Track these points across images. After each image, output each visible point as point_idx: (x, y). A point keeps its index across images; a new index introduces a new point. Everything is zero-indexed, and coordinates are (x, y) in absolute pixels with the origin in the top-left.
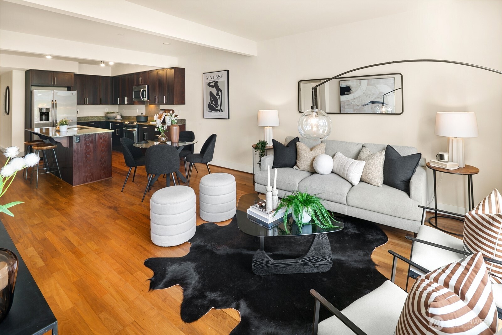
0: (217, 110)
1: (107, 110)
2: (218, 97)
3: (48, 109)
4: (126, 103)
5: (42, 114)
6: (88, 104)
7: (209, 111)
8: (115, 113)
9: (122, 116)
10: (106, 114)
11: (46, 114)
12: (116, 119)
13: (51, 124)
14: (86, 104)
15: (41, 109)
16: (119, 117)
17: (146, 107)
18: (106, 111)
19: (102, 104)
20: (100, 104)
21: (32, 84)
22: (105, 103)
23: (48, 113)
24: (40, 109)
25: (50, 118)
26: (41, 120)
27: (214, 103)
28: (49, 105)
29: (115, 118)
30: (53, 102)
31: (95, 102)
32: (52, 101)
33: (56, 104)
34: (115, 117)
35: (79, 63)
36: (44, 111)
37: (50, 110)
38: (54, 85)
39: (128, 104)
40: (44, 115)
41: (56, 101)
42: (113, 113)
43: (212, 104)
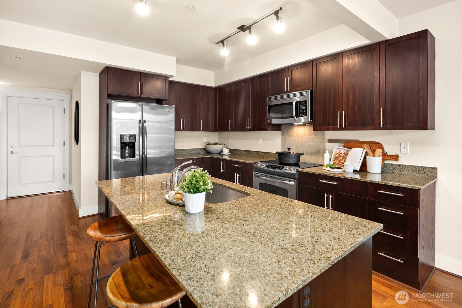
1: (207, 140)
3: (133, 136)
4: (247, 127)
5: (123, 145)
6: (185, 130)
8: (219, 144)
9: (231, 150)
10: (206, 146)
11: (132, 145)
12: (222, 154)
13: (137, 164)
14: (183, 130)
15: (122, 137)
16: (226, 151)
18: (206, 142)
19: (203, 131)
20: (199, 130)
22: (206, 129)
23: (134, 144)
24: (121, 135)
25: (137, 152)
26: (123, 156)
28: (135, 131)
29: (221, 153)
30: (141, 125)
31: (193, 127)
32: (140, 121)
33: (145, 129)
34: (220, 151)
35: (178, 61)
36: (127, 140)
37: (137, 138)
38: (142, 96)
40: (127, 148)
41: (145, 121)
42: (216, 144)
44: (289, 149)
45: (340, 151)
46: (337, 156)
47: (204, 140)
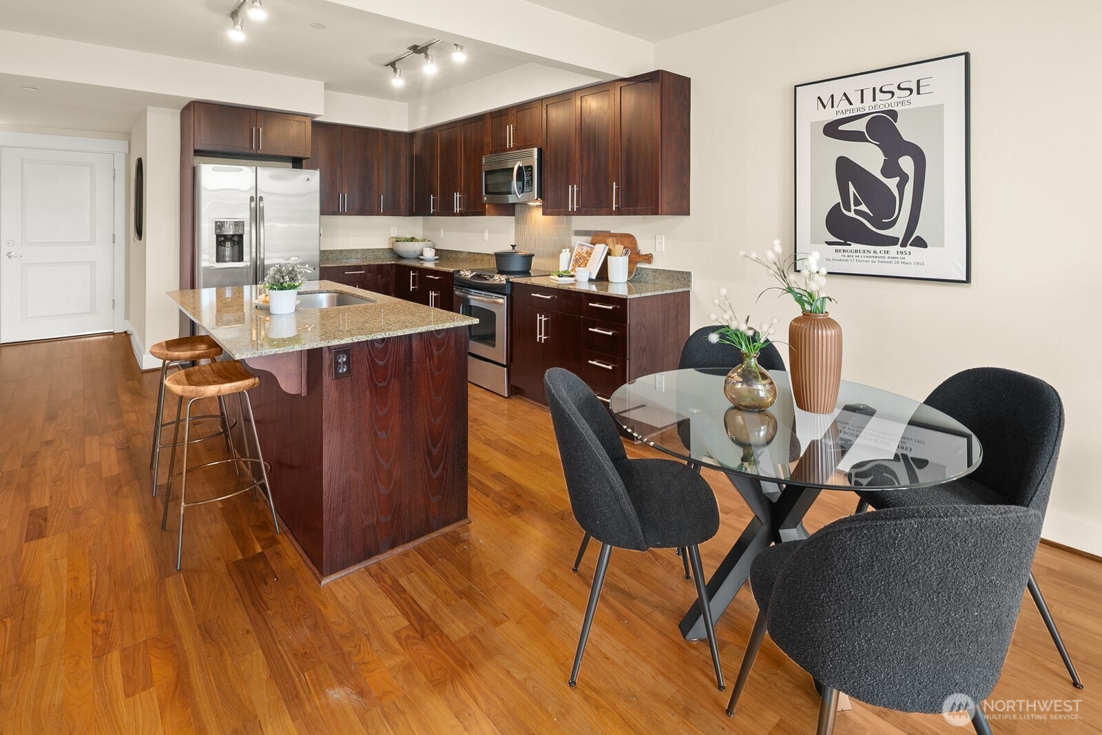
0: (892, 241)
1: (395, 233)
2: (892, 183)
3: (239, 224)
4: (457, 209)
5: (221, 240)
6: (349, 214)
7: (829, 243)
8: (418, 241)
9: (438, 252)
10: (393, 244)
11: (236, 239)
12: (422, 260)
13: (247, 273)
14: (343, 214)
15: (219, 225)
16: (429, 254)
17: (517, 222)
18: (394, 236)
19: (385, 214)
20: (378, 214)
21: (197, 148)
22: (393, 210)
23: (241, 236)
24: (216, 222)
25: (246, 253)
26: (220, 259)
27: (863, 208)
28: (245, 215)
29: (419, 257)
30: (253, 204)
31: (366, 209)
32: (252, 199)
33: (262, 210)
34: (419, 253)
35: (327, 87)
36: (229, 231)
37: (247, 228)
38: (259, 152)
39: (461, 214)
40: (228, 244)
41: (261, 198)
42: (412, 239)
43: (852, 214)
44: (513, 246)
45: (582, 249)
46: (577, 257)
47: (392, 232)
